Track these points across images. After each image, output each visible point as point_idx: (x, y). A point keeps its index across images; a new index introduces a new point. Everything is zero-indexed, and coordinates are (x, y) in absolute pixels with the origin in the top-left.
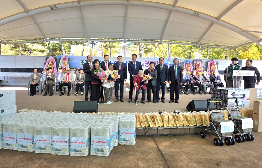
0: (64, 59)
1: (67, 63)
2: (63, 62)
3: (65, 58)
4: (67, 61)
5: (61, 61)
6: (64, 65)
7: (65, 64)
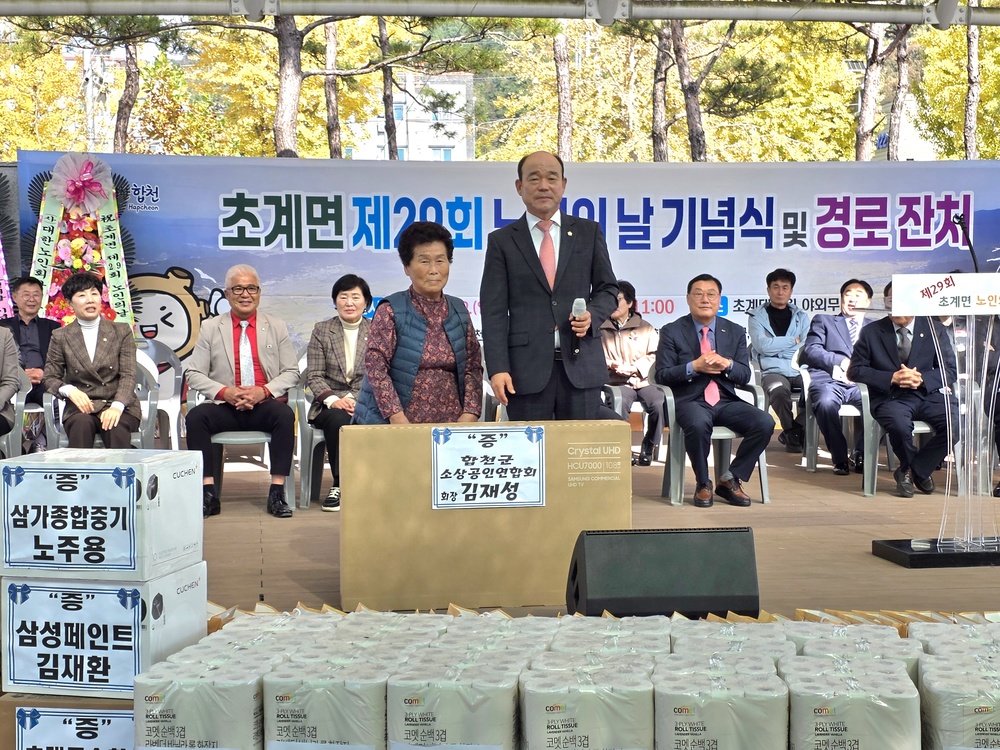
0: (79, 192)
1: (101, 226)
2: (66, 216)
3: (86, 177)
4: (102, 209)
5: (51, 210)
6: (79, 243)
7: (83, 234)
